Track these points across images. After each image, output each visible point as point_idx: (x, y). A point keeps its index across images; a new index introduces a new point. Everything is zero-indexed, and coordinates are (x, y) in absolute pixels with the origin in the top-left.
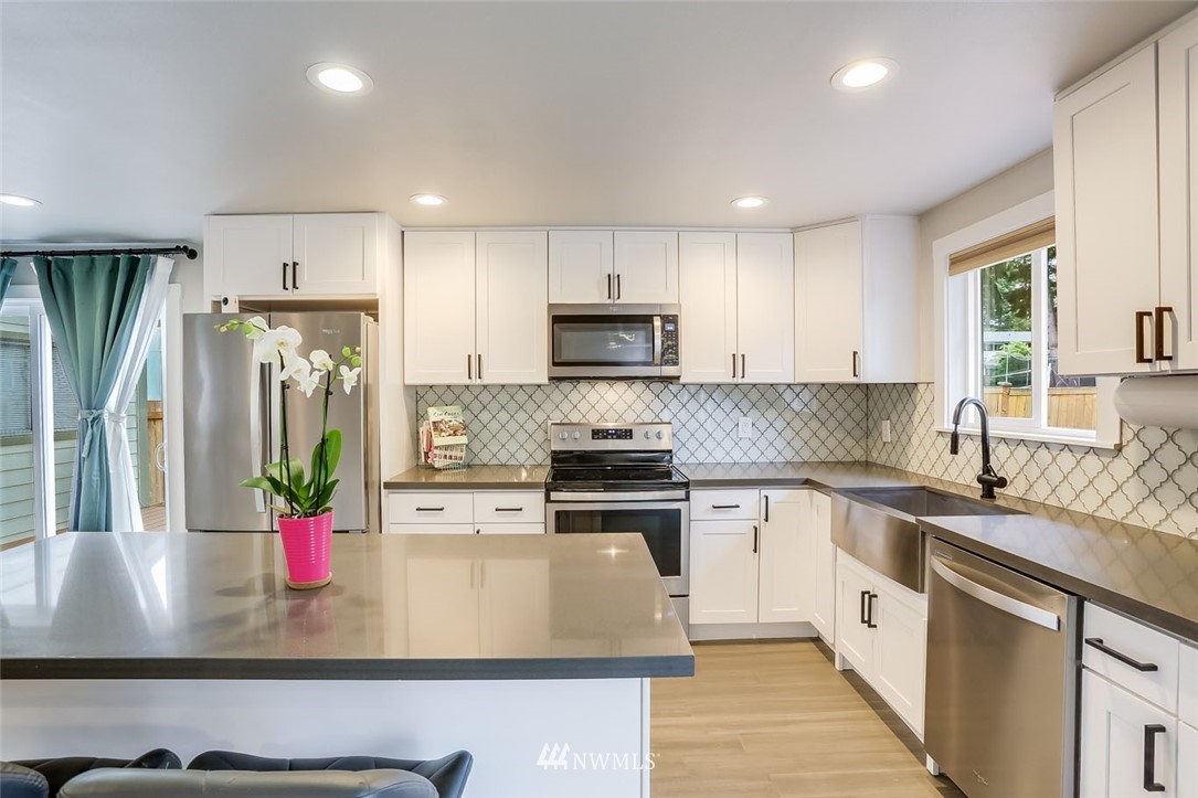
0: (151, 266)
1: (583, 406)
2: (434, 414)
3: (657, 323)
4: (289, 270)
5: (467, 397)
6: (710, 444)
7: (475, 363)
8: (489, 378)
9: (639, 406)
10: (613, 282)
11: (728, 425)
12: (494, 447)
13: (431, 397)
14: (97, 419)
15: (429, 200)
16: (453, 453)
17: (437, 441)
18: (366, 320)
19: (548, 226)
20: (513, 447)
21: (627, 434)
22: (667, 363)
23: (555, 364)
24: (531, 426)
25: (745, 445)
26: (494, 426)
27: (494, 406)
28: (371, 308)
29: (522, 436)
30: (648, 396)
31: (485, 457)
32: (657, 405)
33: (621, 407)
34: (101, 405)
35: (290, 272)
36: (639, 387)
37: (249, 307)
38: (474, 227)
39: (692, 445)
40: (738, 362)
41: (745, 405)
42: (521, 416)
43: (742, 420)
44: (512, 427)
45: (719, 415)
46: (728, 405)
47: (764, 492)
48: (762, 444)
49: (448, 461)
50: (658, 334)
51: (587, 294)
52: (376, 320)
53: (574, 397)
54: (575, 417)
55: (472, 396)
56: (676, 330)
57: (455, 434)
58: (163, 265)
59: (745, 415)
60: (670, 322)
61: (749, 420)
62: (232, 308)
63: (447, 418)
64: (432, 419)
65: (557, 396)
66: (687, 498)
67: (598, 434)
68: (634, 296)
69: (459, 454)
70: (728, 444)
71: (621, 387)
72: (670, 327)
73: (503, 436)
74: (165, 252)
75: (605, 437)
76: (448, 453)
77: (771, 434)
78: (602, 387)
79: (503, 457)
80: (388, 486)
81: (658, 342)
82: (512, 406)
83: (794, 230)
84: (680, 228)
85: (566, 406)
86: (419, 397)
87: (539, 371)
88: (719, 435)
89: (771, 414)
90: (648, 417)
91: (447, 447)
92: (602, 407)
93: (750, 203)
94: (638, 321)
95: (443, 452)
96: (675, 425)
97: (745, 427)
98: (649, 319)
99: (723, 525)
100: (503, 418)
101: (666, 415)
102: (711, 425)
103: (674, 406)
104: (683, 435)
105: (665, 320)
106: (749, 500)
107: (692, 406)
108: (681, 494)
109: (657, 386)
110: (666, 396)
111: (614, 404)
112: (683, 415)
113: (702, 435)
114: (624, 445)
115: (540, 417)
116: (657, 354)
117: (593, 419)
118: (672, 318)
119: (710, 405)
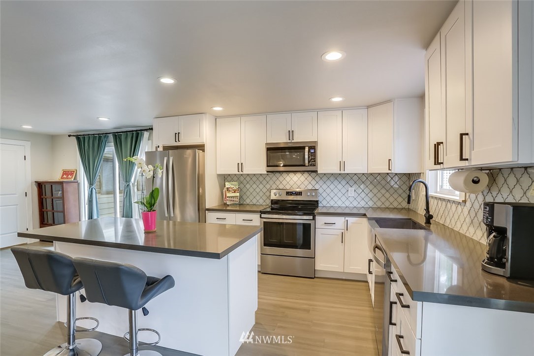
0: (142, 135)
1: (284, 183)
2: (228, 185)
3: (307, 149)
4: (177, 135)
5: (242, 178)
6: (336, 199)
7: (240, 166)
8: (245, 172)
9: (306, 183)
10: (291, 134)
11: (344, 191)
12: (251, 198)
13: (229, 178)
14: (128, 185)
15: (218, 109)
16: (234, 199)
17: (228, 195)
18: (198, 152)
19: (266, 113)
20: (258, 198)
21: (300, 193)
22: (311, 165)
23: (267, 166)
24: (265, 190)
25: (351, 199)
26: (251, 190)
27: (251, 182)
28: (201, 147)
29: (261, 194)
30: (310, 178)
31: (248, 201)
32: (314, 182)
33: (299, 183)
34: (130, 181)
35: (177, 136)
36: (306, 175)
37: (166, 148)
38: (240, 115)
39: (328, 198)
40: (342, 164)
41: (351, 182)
42: (261, 186)
43: (350, 189)
44: (258, 190)
45: (340, 186)
46: (344, 182)
47: (347, 218)
48: (359, 199)
49: (232, 202)
50: (306, 154)
51: (281, 139)
52: (204, 151)
53: (281, 179)
54: (281, 187)
56: (315, 152)
57: (235, 192)
58: (146, 134)
59: (351, 187)
60: (312, 149)
61: (353, 189)
62: (161, 149)
63: (232, 186)
64: (227, 186)
65: (274, 178)
66: (314, 219)
67: (288, 193)
68: (300, 138)
69: (236, 200)
70: (344, 199)
71: (299, 175)
72: (312, 151)
73: (255, 194)
74: (146, 130)
75: (291, 195)
76: (232, 199)
77: (363, 195)
78: (292, 175)
79: (254, 201)
80: (208, 210)
81: (306, 157)
82: (258, 182)
83: (368, 107)
84: (318, 110)
85: (278, 182)
86: (224, 178)
87: (262, 169)
88: (340, 195)
89: (363, 186)
90: (310, 187)
91: (232, 197)
92: (291, 183)
93: (337, 99)
94: (299, 148)
95: (230, 199)
96: (321, 191)
97: (351, 192)
98: (303, 148)
99: (330, 230)
100: (255, 186)
101: (317, 187)
102: (336, 191)
103: (321, 182)
104: (324, 195)
105: (310, 148)
106: (340, 221)
107: (328, 183)
108: (311, 217)
109: (313, 174)
110: (317, 178)
111: (296, 182)
112: (325, 186)
113: (332, 195)
114: (298, 198)
115: (268, 186)
116: (307, 162)
117: (288, 187)
118: (313, 147)
119: (336, 182)
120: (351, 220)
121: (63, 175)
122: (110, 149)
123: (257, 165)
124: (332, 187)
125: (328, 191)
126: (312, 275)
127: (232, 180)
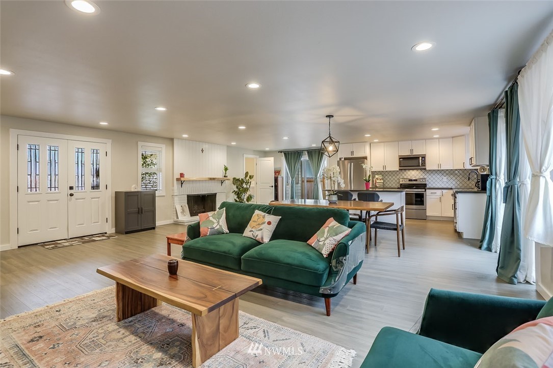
1: (407, 175)
2: (377, 176)
3: (421, 158)
5: (383, 173)
6: (436, 183)
7: (384, 167)
8: (387, 170)
9: (420, 175)
10: (412, 151)
11: (441, 179)
12: (388, 183)
14: (317, 178)
15: (376, 141)
17: (377, 181)
18: (366, 160)
19: (398, 141)
20: (392, 183)
21: (416, 180)
22: (423, 166)
23: (400, 167)
24: (396, 179)
25: (445, 183)
26: (388, 179)
27: (388, 175)
28: (366, 158)
29: (394, 181)
30: (422, 173)
31: (386, 185)
32: (424, 175)
33: (415, 175)
35: (352, 153)
36: (419, 171)
37: (345, 159)
38: (384, 142)
39: (432, 183)
40: (439, 165)
41: (445, 174)
42: (394, 177)
44: (392, 179)
45: (438, 176)
46: (440, 174)
47: (442, 190)
48: (449, 183)
50: (420, 160)
51: (406, 153)
53: (405, 173)
54: (405, 177)
56: (425, 159)
57: (380, 180)
59: (445, 176)
62: (343, 159)
63: (379, 177)
65: (401, 173)
66: (425, 191)
67: (410, 180)
68: (416, 153)
69: (381, 184)
70: (441, 183)
71: (415, 171)
73: (390, 181)
76: (379, 184)
77: (452, 181)
78: (411, 171)
79: (390, 185)
81: (420, 162)
82: (392, 175)
83: (453, 137)
84: (426, 139)
85: (403, 175)
86: (374, 173)
87: (397, 168)
88: (438, 181)
89: (452, 176)
90: (422, 177)
92: (411, 175)
94: (417, 158)
96: (427, 179)
97: (445, 179)
98: (419, 158)
99: (433, 196)
100: (390, 177)
101: (425, 177)
102: (436, 179)
103: (428, 174)
104: (430, 181)
105: (422, 158)
106: (439, 192)
107: (432, 174)
108: (424, 190)
109: (424, 171)
110: (426, 173)
111: (414, 174)
112: (430, 177)
113: (434, 181)
114: (414, 182)
115: (398, 177)
116: (420, 164)
117: (409, 177)
118: (424, 157)
119: (436, 174)
120: (444, 191)
123: (394, 166)
124: (434, 177)
125: (432, 179)
126: (424, 218)
127: (377, 174)
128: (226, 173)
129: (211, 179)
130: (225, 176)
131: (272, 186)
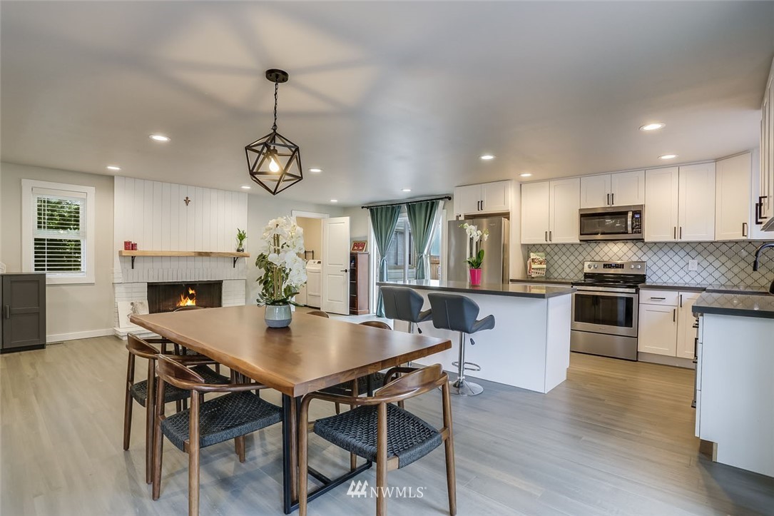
0: (438, 204)
1: (601, 254)
2: (533, 256)
3: (630, 214)
4: (480, 203)
5: (548, 249)
6: (670, 273)
7: (549, 235)
8: (554, 241)
9: (630, 254)
10: (610, 197)
11: (682, 263)
12: (560, 270)
13: (534, 249)
14: (422, 256)
15: (526, 175)
16: (540, 272)
17: (533, 266)
18: (504, 220)
19: (580, 176)
20: (568, 271)
21: (621, 266)
22: (635, 232)
23: (581, 234)
24: (576, 262)
25: (693, 274)
26: (560, 262)
27: (560, 254)
28: (507, 215)
29: (572, 267)
30: (635, 249)
31: (555, 274)
32: (640, 253)
33: (620, 254)
34: (423, 253)
35: (480, 204)
36: (630, 244)
37: (468, 217)
38: (549, 180)
39: (660, 273)
40: (678, 231)
41: (693, 253)
42: (572, 258)
43: (691, 261)
44: (568, 262)
45: (676, 258)
46: (682, 253)
47: (680, 293)
48: (703, 274)
49: (537, 275)
50: (630, 219)
51: (599, 204)
52: (509, 219)
53: (597, 249)
54: (597, 258)
55: (549, 249)
56: (640, 217)
57: (541, 264)
58: (441, 203)
59: (693, 259)
60: (637, 214)
61: (696, 262)
62: (462, 218)
63: (538, 257)
64: (532, 257)
65: (589, 249)
66: (637, 292)
67: (605, 266)
68: (620, 202)
69: (543, 272)
70: (682, 273)
71: (620, 245)
72: (637, 216)
73: (564, 266)
74: (442, 199)
75: (609, 268)
76: (538, 271)
77: (711, 269)
78: (611, 245)
79: (564, 275)
80: (512, 281)
81: (629, 223)
82: (568, 254)
83: (717, 160)
84: (645, 169)
85: (593, 254)
86: (528, 248)
87: (575, 238)
88: (676, 268)
89: (711, 258)
90: (635, 259)
91: (537, 269)
92: (611, 254)
94: (620, 214)
95: (536, 271)
96: (649, 263)
97: (693, 265)
98: (626, 213)
99: (657, 306)
100: (564, 258)
101: (645, 258)
102: (671, 264)
103: (650, 253)
104: (654, 268)
105: (634, 213)
106: (672, 297)
107: (660, 254)
108: (634, 290)
109: (640, 244)
110: (645, 249)
111: (617, 252)
112: (655, 258)
113: (665, 268)
114: (619, 271)
115: (581, 258)
116: (630, 229)
117: (606, 259)
118: (638, 212)
119: (671, 253)
120: (686, 295)
121: (354, 247)
122: (403, 219)
123: (569, 233)
124: (665, 258)
125: (660, 263)
126: (634, 357)
127: (537, 251)
128: (241, 244)
129: (200, 254)
130: (238, 250)
131: (346, 271)
